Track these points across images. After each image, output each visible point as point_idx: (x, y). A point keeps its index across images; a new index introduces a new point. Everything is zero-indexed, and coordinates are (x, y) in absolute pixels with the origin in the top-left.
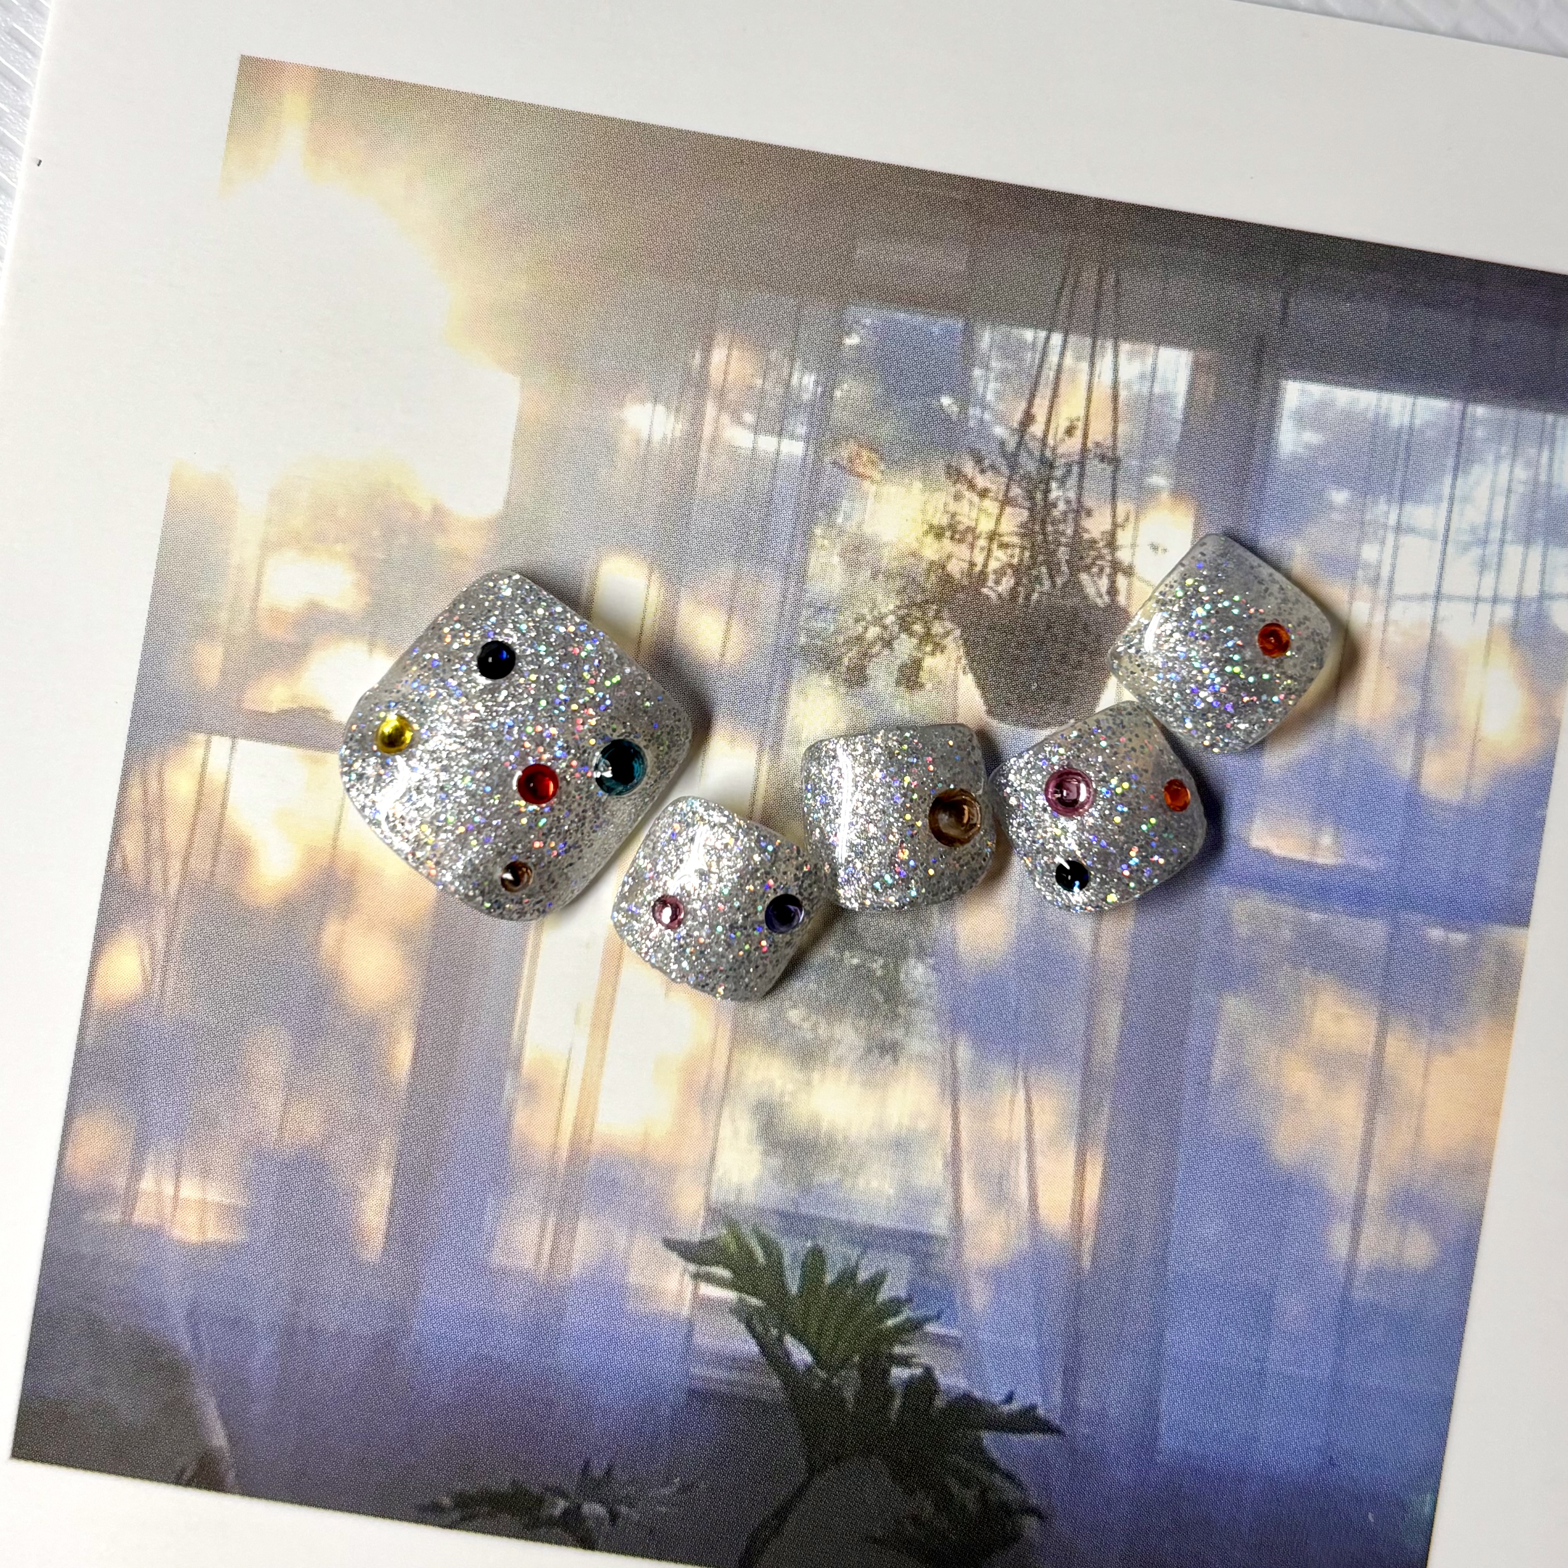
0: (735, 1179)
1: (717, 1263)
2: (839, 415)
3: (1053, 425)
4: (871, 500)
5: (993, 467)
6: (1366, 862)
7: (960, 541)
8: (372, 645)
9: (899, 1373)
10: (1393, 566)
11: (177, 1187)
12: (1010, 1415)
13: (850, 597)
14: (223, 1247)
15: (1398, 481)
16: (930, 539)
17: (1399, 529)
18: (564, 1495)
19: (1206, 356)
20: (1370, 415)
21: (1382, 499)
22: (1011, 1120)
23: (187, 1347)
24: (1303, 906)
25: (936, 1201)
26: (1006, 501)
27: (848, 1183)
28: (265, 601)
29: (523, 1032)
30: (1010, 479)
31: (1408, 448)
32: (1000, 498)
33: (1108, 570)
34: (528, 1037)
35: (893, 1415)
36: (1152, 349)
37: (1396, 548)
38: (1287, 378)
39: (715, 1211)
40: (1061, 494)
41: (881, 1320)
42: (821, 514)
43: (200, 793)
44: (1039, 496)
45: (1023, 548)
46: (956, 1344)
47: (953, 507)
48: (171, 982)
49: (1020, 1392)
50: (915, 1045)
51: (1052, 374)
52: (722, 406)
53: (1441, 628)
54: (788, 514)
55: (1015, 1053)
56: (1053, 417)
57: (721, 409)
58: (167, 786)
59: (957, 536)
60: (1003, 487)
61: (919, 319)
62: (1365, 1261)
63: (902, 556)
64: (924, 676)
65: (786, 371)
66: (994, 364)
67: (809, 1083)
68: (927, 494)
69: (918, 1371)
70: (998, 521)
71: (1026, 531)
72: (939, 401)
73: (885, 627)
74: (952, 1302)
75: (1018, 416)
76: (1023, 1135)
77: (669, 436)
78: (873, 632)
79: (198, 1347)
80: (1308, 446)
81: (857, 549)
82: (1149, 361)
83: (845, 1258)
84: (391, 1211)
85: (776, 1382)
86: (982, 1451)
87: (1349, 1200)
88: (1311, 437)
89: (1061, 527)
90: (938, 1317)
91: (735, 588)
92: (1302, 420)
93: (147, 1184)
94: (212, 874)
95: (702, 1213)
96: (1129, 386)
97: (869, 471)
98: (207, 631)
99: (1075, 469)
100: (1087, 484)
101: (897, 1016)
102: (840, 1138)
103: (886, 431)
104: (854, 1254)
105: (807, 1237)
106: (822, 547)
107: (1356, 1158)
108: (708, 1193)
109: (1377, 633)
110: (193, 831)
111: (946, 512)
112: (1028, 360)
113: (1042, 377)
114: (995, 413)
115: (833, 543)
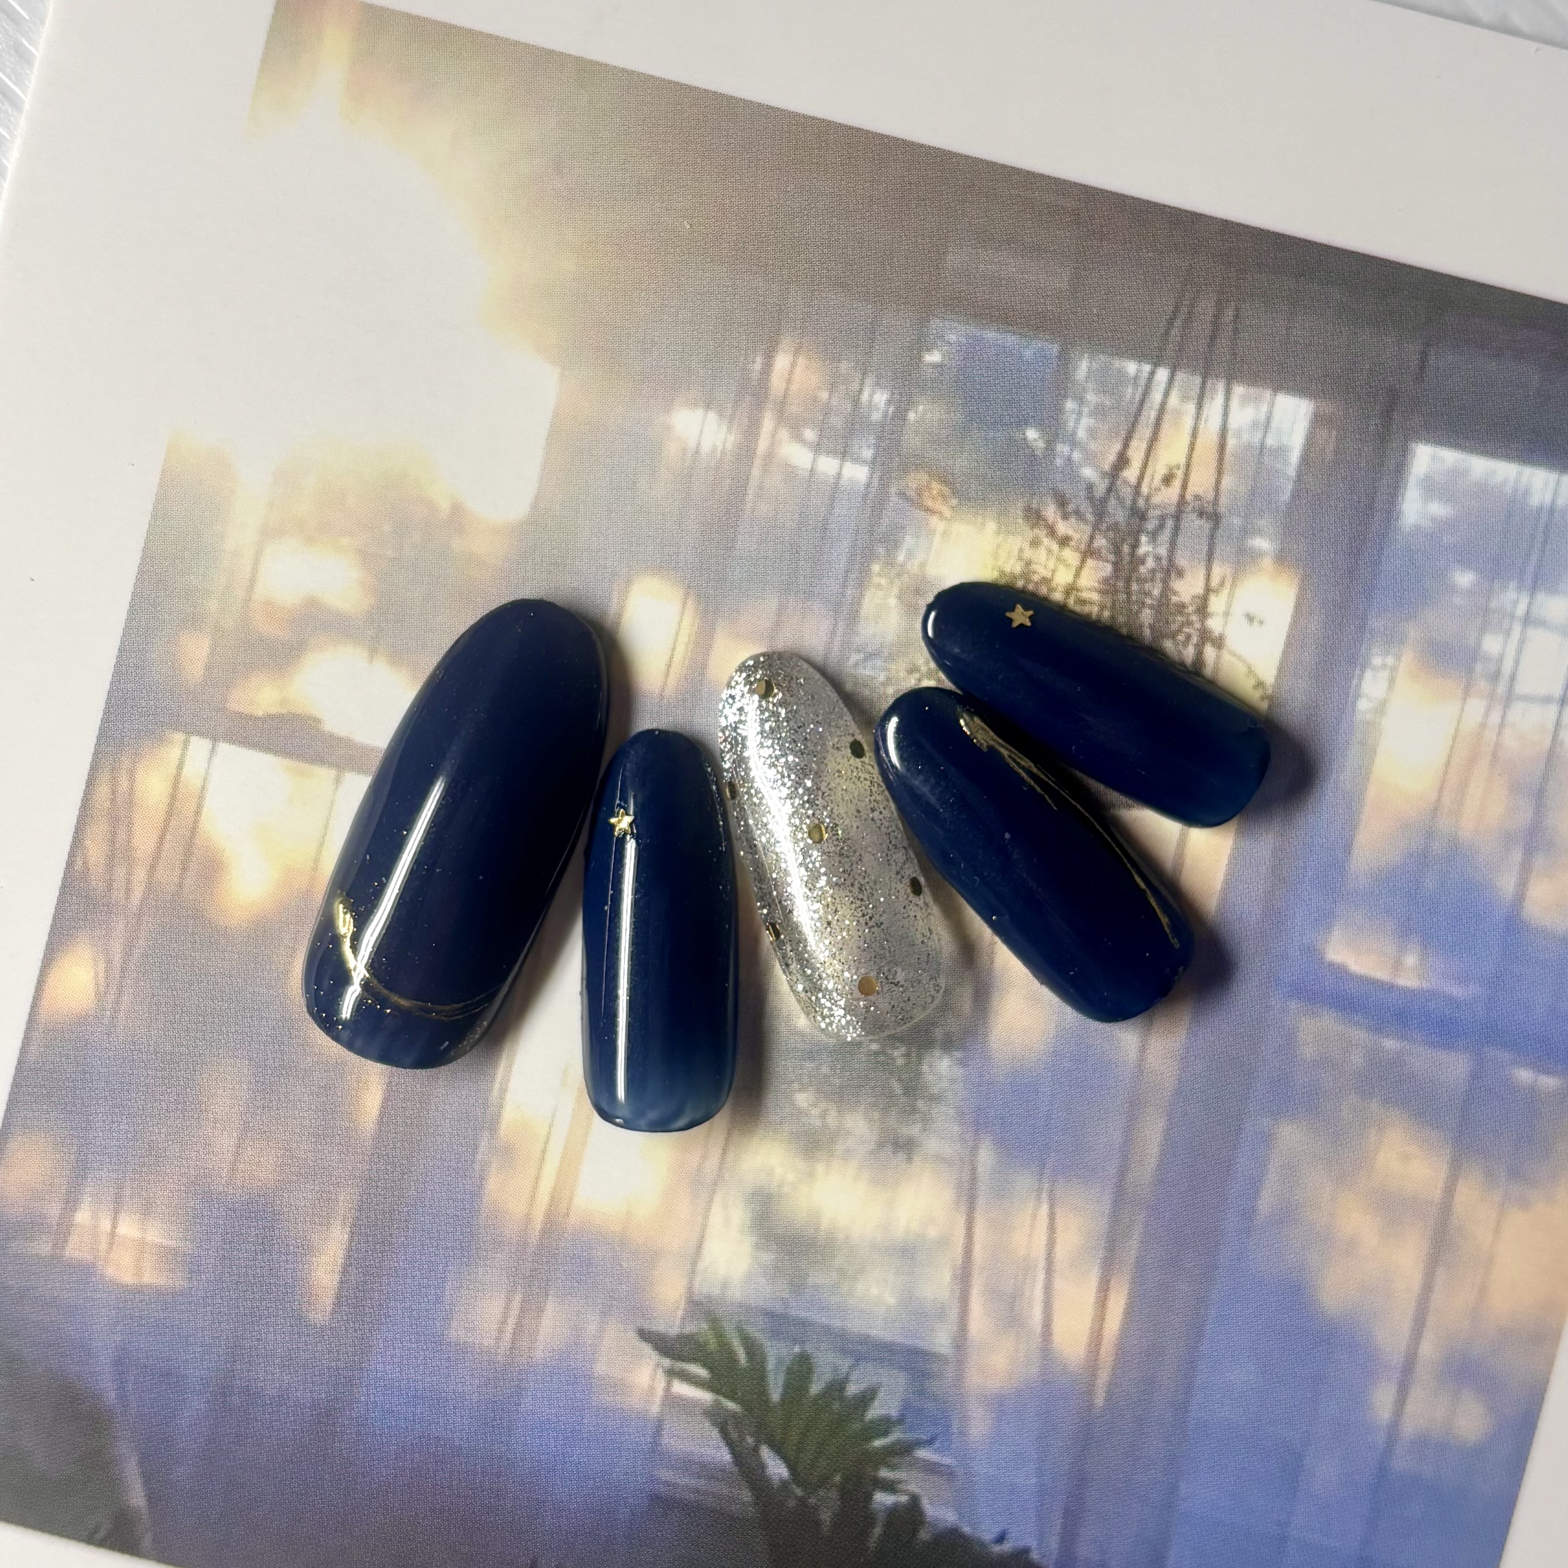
0: (721, 1272)
1: (694, 1361)
2: (912, 441)
3: (1149, 472)
4: (937, 538)
5: (1077, 513)
6: (1454, 990)
8: (373, 652)
9: (882, 1499)
10: (1517, 663)
11: (115, 1224)
12: (1001, 1556)
13: (905, 644)
14: (159, 1292)
15: (1531, 568)
17: (1528, 620)
19: (1329, 408)
20: (1508, 490)
21: (1513, 585)
23: (111, 1396)
24: (1378, 1029)
26: (1089, 552)
27: (845, 1288)
28: (261, 592)
29: (503, 1090)
30: (1096, 528)
31: (1547, 529)
32: (1083, 547)
33: (1195, 640)
34: (509, 1097)
35: (872, 1544)
36: (1268, 395)
37: (1522, 641)
38: (1418, 440)
39: (698, 1304)
40: (1151, 549)
41: (869, 1439)
42: (881, 551)
43: (173, 797)
44: (1126, 549)
46: (948, 1473)
47: (1028, 553)
48: (125, 999)
49: (1014, 1533)
50: (932, 1144)
51: (1153, 414)
52: (781, 419)
54: (845, 545)
55: (1042, 1166)
56: (1150, 463)
57: (780, 422)
58: (138, 786)
60: (1086, 537)
61: (1010, 340)
62: (1409, 1427)
65: (856, 386)
66: (1091, 397)
67: (811, 1175)
68: (1001, 538)
69: (903, 1499)
70: (1077, 575)
71: (1108, 588)
72: (1024, 434)
74: (947, 1427)
75: (1111, 457)
76: (1042, 1254)
77: (720, 448)
79: (122, 1397)
80: (1433, 519)
81: (918, 592)
82: (1264, 408)
83: (835, 1369)
84: (345, 1271)
85: (746, 1495)
87: (1397, 1358)
88: (1439, 509)
89: (1147, 586)
90: (930, 1442)
92: (1430, 489)
93: (82, 1217)
94: (180, 885)
95: (682, 1305)
96: (1238, 434)
97: (938, 505)
98: (193, 621)
99: (1170, 523)
100: (1180, 539)
101: (914, 1110)
102: (841, 1236)
103: (961, 463)
104: (845, 1364)
105: (795, 1341)
106: (879, 586)
107: (1410, 1314)
108: (691, 1280)
109: (1490, 735)
110: (162, 838)
111: (1020, 558)
112: (1128, 396)
113: (1143, 418)
114: (1084, 450)
115: (892, 583)
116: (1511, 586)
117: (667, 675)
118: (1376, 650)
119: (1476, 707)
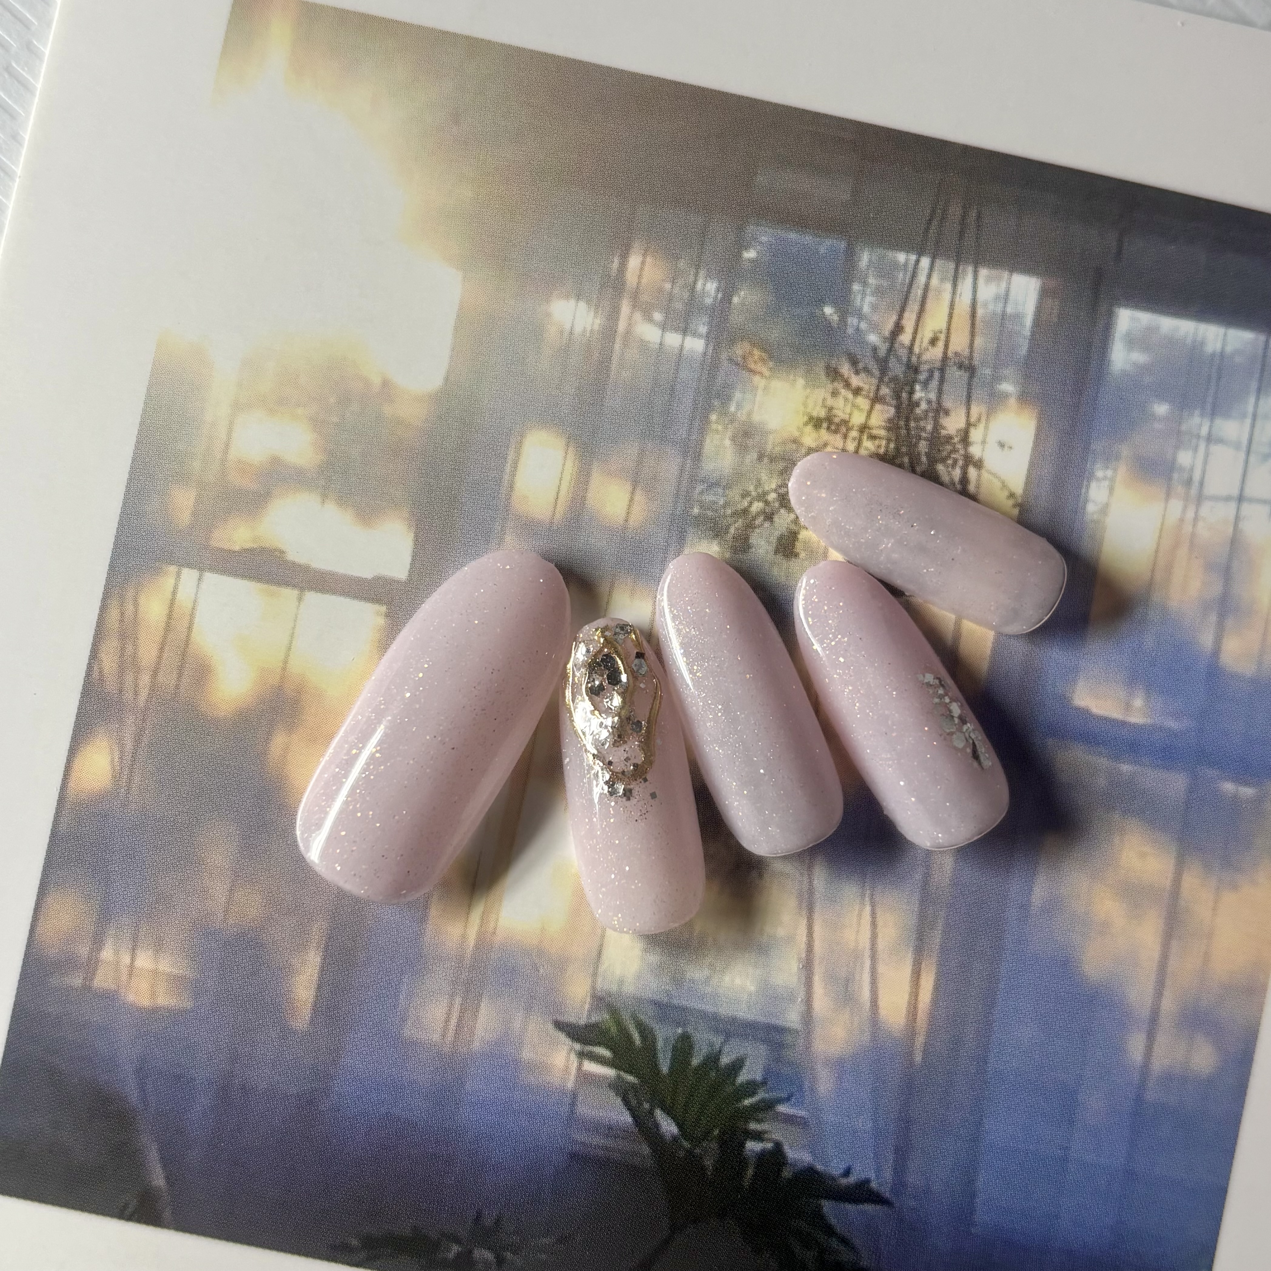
0: (618, 972)
1: (599, 1044)
2: (736, 319)
3: (919, 337)
4: (760, 392)
5: (867, 370)
6: (1172, 724)
7: (836, 432)
8: (324, 497)
9: (753, 1146)
10: (1203, 471)
11: (133, 960)
12: (848, 1187)
13: (738, 476)
14: (170, 1011)
15: (1210, 399)
16: (809, 429)
17: (1209, 439)
18: (458, 1241)
19: (1053, 283)
20: (1189, 341)
21: (1197, 412)
22: (858, 931)
24: (1116, 757)
25: (791, 998)
26: (876, 399)
27: (715, 981)
28: (234, 453)
30: (881, 380)
31: (1220, 370)
32: (872, 395)
33: (960, 463)
35: (746, 1183)
36: (1006, 275)
37: (1207, 456)
38: (1120, 306)
39: (601, 999)
40: (923, 395)
41: (739, 1100)
42: (717, 404)
43: (171, 617)
44: (904, 395)
45: (889, 440)
46: (803, 1123)
47: (830, 402)
48: (136, 779)
49: (857, 1168)
50: (777, 863)
51: (920, 292)
52: (636, 304)
53: (1242, 525)
54: (689, 401)
55: (864, 876)
56: (920, 329)
57: (634, 306)
58: (141, 609)
59: (833, 427)
60: (873, 388)
61: (808, 239)
62: (1157, 1066)
63: (784, 443)
64: (799, 546)
65: (691, 278)
66: (872, 281)
68: (808, 391)
69: (769, 1145)
70: (868, 416)
71: (892, 426)
72: (822, 310)
73: (767, 503)
74: (801, 1087)
75: (889, 326)
76: (868, 945)
77: (589, 329)
78: (757, 506)
79: (144, 1098)
80: (1134, 365)
81: (747, 434)
82: (1004, 285)
83: (711, 1045)
84: (319, 987)
85: (646, 1150)
86: (822, 1217)
87: (1145, 1012)
88: (1139, 357)
89: (922, 424)
90: (788, 1099)
91: (640, 462)
92: (1132, 342)
93: (107, 954)
94: (177, 687)
95: (588, 1000)
96: (985, 305)
97: (760, 367)
98: (182, 477)
99: (937, 374)
100: (946, 387)
102: (710, 940)
103: (775, 334)
104: (718, 1040)
105: (678, 1024)
106: (717, 431)
107: (1153, 977)
108: (594, 982)
109: (1188, 528)
110: (161, 649)
111: (824, 406)
112: (900, 281)
113: (912, 295)
114: (870, 323)
115: (726, 428)
116: (1195, 414)
117: (555, 507)
118: (1098, 466)
119: (1176, 506)
